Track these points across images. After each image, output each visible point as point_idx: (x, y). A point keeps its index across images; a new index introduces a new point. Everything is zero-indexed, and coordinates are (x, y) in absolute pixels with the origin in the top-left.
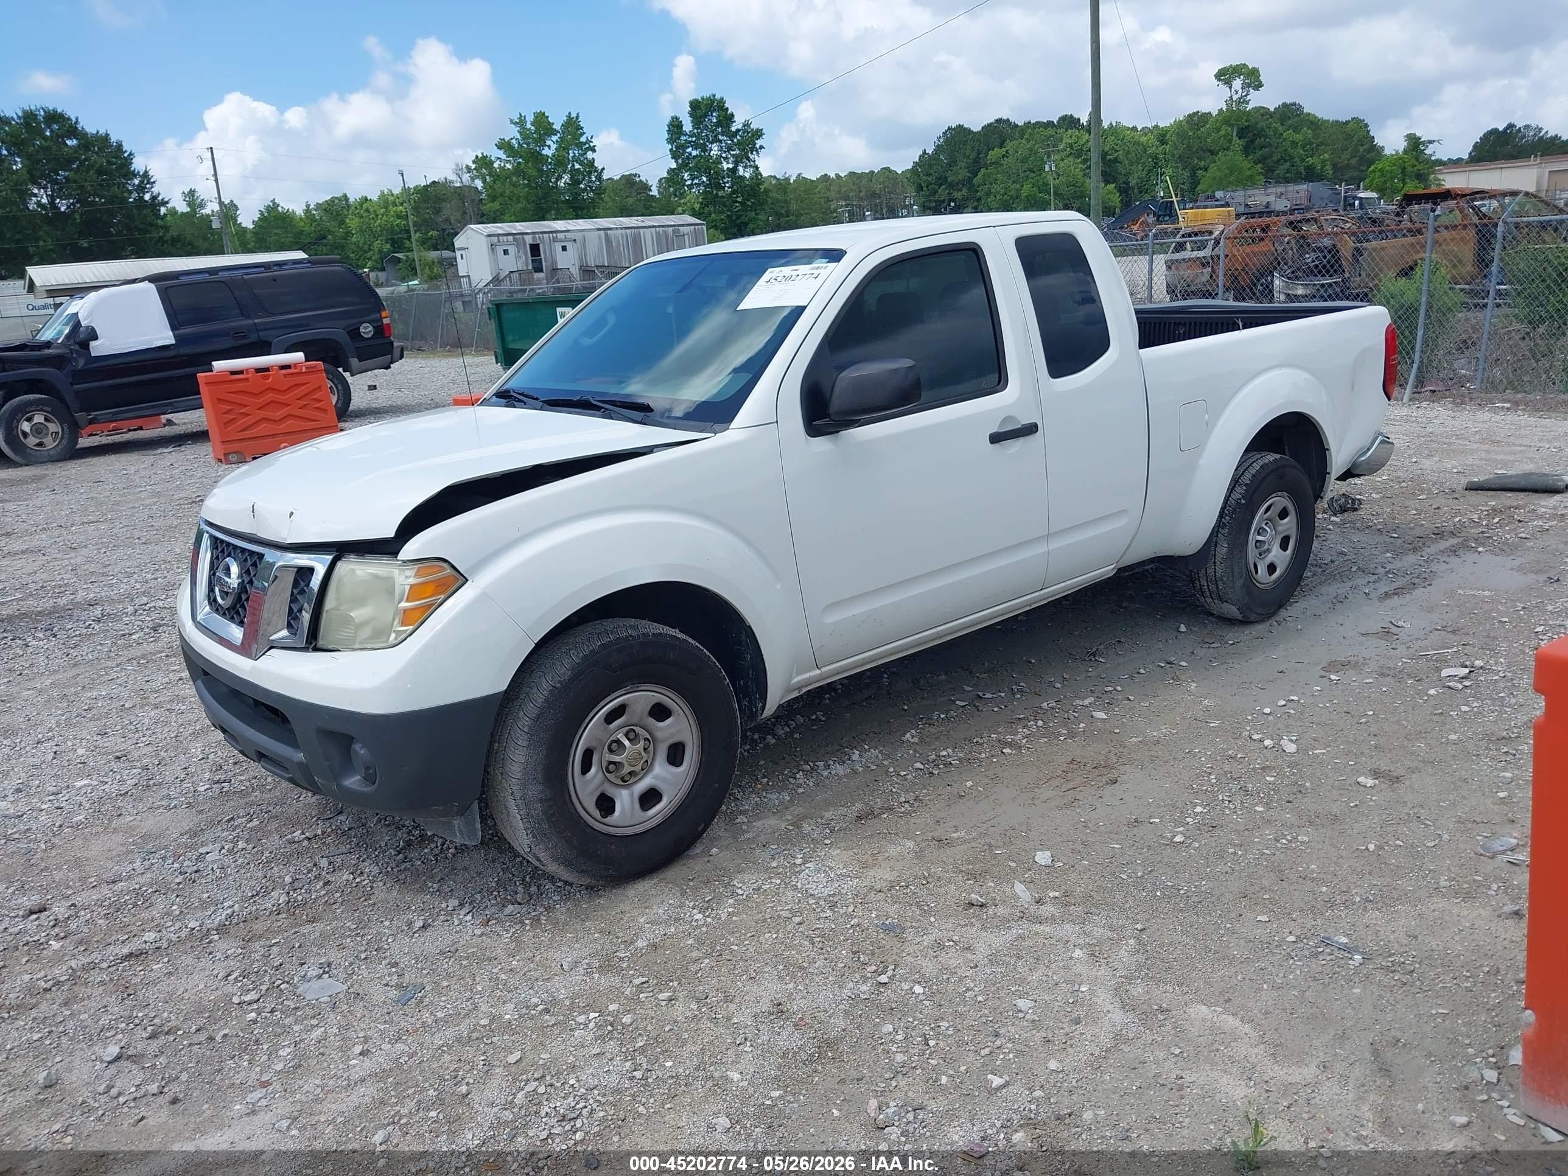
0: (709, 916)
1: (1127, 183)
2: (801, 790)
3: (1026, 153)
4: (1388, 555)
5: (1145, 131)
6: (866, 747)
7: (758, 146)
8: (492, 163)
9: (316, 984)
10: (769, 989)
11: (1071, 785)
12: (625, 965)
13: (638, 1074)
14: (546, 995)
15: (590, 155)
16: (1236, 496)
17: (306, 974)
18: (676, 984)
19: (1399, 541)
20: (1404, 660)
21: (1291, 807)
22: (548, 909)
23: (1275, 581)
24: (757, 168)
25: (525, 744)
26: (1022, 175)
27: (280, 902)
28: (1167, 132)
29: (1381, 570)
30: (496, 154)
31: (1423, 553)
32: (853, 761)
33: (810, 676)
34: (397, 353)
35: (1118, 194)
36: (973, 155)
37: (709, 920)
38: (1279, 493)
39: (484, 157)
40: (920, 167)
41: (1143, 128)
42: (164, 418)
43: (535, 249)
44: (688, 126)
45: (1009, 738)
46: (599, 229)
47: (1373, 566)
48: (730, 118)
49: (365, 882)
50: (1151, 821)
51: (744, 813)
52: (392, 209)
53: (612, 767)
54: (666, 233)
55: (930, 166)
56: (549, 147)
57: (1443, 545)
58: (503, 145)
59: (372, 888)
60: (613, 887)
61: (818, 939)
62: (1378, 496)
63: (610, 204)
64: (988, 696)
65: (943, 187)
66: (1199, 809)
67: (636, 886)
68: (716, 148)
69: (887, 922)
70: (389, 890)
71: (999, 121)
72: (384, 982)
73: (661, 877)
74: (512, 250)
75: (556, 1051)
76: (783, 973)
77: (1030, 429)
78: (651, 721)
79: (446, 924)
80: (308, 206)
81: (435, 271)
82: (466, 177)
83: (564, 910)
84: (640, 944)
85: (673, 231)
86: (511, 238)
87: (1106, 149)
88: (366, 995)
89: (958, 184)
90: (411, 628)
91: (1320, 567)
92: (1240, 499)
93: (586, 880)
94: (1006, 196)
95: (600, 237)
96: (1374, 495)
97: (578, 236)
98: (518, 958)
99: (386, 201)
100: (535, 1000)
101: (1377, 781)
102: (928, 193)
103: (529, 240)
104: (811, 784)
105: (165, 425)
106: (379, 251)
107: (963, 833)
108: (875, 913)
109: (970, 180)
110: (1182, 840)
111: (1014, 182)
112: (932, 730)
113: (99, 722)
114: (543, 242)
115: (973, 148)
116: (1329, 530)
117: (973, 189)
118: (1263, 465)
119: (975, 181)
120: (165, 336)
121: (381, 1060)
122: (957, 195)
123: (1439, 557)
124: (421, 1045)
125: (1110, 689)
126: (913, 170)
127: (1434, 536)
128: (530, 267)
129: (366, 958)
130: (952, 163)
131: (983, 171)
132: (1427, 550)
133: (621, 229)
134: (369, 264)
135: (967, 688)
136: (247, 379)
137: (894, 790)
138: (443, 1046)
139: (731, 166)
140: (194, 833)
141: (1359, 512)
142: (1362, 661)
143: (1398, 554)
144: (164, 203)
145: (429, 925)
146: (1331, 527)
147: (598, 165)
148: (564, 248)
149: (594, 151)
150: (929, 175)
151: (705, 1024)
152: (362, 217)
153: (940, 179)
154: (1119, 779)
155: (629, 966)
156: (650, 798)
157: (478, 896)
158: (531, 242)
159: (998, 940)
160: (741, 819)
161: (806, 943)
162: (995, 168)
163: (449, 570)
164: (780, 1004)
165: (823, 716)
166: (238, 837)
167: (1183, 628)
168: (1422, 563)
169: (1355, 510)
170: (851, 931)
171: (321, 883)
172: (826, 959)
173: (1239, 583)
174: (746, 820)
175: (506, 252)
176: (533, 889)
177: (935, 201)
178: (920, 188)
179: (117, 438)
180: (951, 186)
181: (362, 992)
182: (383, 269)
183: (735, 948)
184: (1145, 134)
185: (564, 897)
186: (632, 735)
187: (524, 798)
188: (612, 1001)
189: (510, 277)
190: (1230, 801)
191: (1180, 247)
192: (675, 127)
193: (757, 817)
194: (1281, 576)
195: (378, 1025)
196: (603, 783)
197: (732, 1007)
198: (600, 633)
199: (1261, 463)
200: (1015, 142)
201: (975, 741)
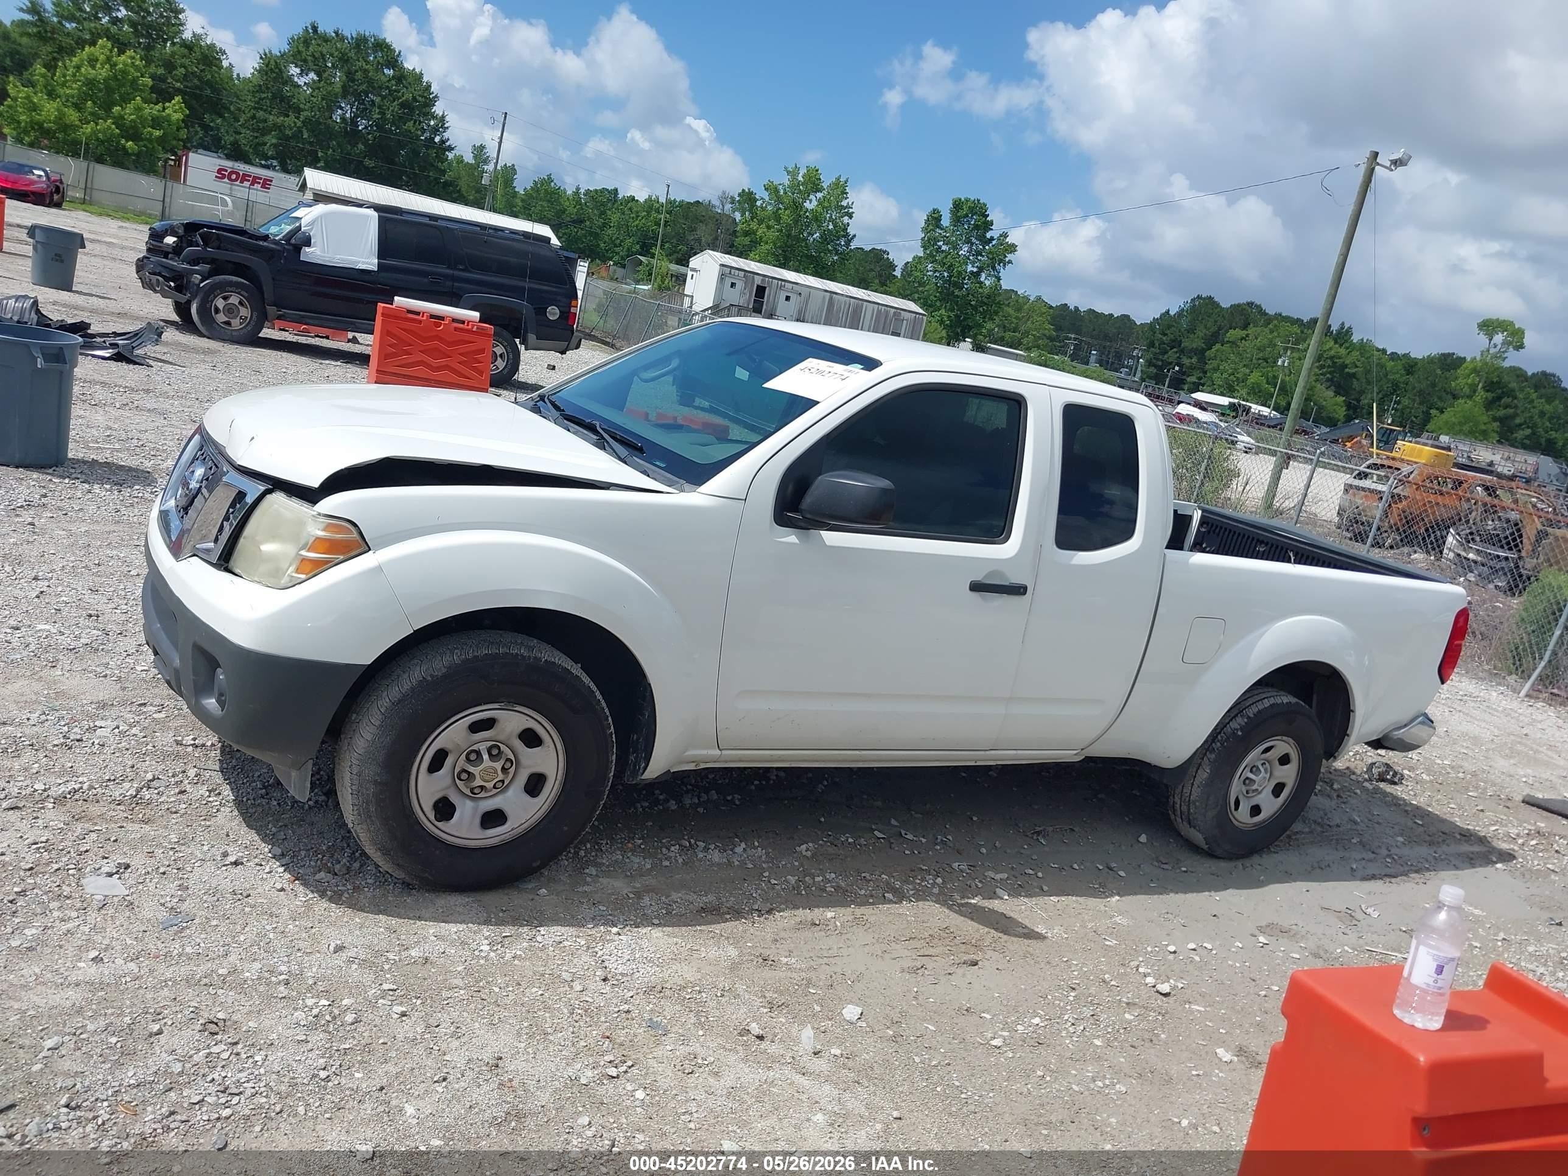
0: (495, 951)
1: (1359, 401)
2: (667, 863)
3: (1265, 341)
4: (1400, 839)
5: (1394, 356)
6: (756, 844)
7: (1007, 259)
8: (756, 200)
9: (103, 881)
10: (499, 1042)
11: (931, 951)
12: (386, 967)
13: (323, 1074)
14: (296, 967)
15: (846, 219)
16: (1234, 725)
17: (100, 868)
18: (419, 1002)
19: (1421, 829)
20: (1346, 948)
21: (1132, 1053)
22: (356, 889)
23: (1255, 825)
24: (999, 279)
25: (377, 723)
26: (1254, 361)
27: (128, 794)
28: (1416, 364)
29: (1384, 852)
30: (762, 194)
31: (1439, 851)
32: (734, 853)
33: (708, 755)
34: (574, 341)
35: (1344, 409)
36: (1214, 329)
37: (492, 954)
38: (1285, 738)
39: (751, 193)
40: (1159, 324)
41: (1392, 353)
42: (350, 335)
43: (761, 291)
44: (946, 221)
45: (898, 884)
46: (826, 291)
47: (1377, 844)
48: (988, 225)
49: (216, 803)
50: (983, 1015)
51: (597, 865)
52: (654, 214)
53: (464, 776)
54: (887, 313)
55: (1169, 327)
56: (811, 201)
57: (1466, 848)
58: (771, 188)
59: (218, 810)
60: (428, 891)
61: (579, 1011)
62: (1428, 778)
63: (852, 272)
64: (910, 836)
65: (1175, 350)
66: (1036, 1020)
67: (449, 898)
68: (966, 249)
69: (655, 1020)
70: (232, 819)
71: (1250, 304)
72: (162, 901)
73: (479, 898)
74: (740, 285)
75: (267, 1023)
76: (525, 1031)
77: (1019, 590)
78: (518, 745)
79: (258, 868)
80: (578, 189)
81: (666, 282)
82: (728, 206)
83: (369, 895)
84: (413, 953)
85: (894, 313)
86: (742, 274)
87: (1347, 362)
88: (138, 907)
89: (1191, 350)
90: (303, 576)
91: (1322, 826)
92: (1237, 730)
93: (400, 874)
94: (1232, 377)
95: (824, 297)
96: (1424, 776)
97: (804, 291)
98: (297, 923)
99: (651, 205)
100: (283, 968)
101: (1236, 1059)
102: (1158, 351)
103: (758, 281)
104: (680, 861)
105: (349, 341)
106: (628, 249)
107: (793, 961)
108: (651, 1006)
109: (1203, 351)
110: (1000, 1044)
111: (1245, 366)
112: (831, 850)
113: (99, 579)
114: (771, 287)
115: (1216, 322)
116: (1356, 794)
117: (1203, 360)
118: (1274, 704)
119: (1207, 353)
120: (370, 262)
121: (106, 972)
122: (1186, 361)
123: (1451, 859)
124: (151, 971)
125: (1031, 872)
126: (1151, 326)
127: (1459, 837)
128: (751, 306)
129: (164, 873)
130: (1191, 330)
131: (1218, 346)
132: (1444, 848)
133: (847, 296)
134: (616, 258)
135: (893, 822)
136: (420, 322)
137: (754, 895)
138: (170, 980)
139: (975, 270)
140: (103, 705)
141: (1397, 787)
142: (1304, 933)
143: (1410, 841)
144: (450, 149)
145: (242, 863)
146: (1358, 791)
147: (851, 231)
148: (788, 298)
149: (851, 217)
150: (1165, 335)
151: (420, 1050)
152: (623, 213)
153: (1173, 341)
154: (980, 963)
155: (390, 969)
156: (493, 818)
157: (303, 853)
158: (759, 283)
159: (751, 1076)
160: (593, 871)
161: (566, 1011)
162: (1231, 347)
163: (355, 535)
164: (501, 1058)
165: (739, 800)
166: (138, 722)
167: (1143, 838)
168: (1430, 858)
169: (1395, 783)
170: (616, 1015)
171: (177, 790)
172: (573, 1033)
173: (1211, 814)
174: (594, 873)
175: (733, 285)
176: (356, 865)
177: (1162, 361)
178: (1151, 345)
179: (303, 340)
180: (1182, 351)
181: (136, 904)
182: (624, 266)
183: (497, 990)
184: (1392, 359)
185: (378, 883)
186: (495, 752)
187: (359, 774)
188: (351, 995)
189: (729, 310)
190: (1073, 1024)
191: (1362, 476)
192: (934, 219)
193: (608, 874)
194: (1264, 821)
195: (127, 939)
196: (449, 787)
197: (455, 1043)
198: (492, 643)
199: (1272, 701)
200: (1259, 329)
201: (863, 875)
